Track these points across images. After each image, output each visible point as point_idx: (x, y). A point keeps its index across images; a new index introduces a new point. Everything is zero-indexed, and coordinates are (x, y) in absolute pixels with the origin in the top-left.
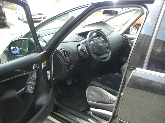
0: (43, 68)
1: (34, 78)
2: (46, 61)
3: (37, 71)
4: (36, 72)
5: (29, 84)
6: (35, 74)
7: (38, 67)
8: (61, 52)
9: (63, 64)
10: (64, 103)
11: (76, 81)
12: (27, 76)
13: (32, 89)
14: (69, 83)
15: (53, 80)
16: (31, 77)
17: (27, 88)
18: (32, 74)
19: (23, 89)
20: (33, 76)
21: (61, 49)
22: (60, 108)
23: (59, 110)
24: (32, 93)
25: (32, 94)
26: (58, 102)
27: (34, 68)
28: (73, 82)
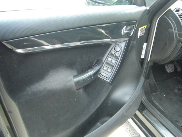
0: (138, 37)
1: (119, 53)
2: (146, 26)
3: (127, 39)
4: (125, 43)
5: (106, 63)
6: (123, 45)
7: (131, 32)
8: (177, 15)
9: (175, 39)
10: (154, 101)
11: (179, 70)
12: (107, 46)
13: (110, 74)
14: (169, 69)
15: (149, 60)
16: (113, 49)
17: (102, 70)
18: (116, 44)
19: (91, 73)
20: (118, 49)
21: (178, 11)
22: (147, 109)
23: (146, 111)
24: (108, 81)
25: (109, 83)
26: (146, 98)
27: (123, 33)
28: (176, 69)
